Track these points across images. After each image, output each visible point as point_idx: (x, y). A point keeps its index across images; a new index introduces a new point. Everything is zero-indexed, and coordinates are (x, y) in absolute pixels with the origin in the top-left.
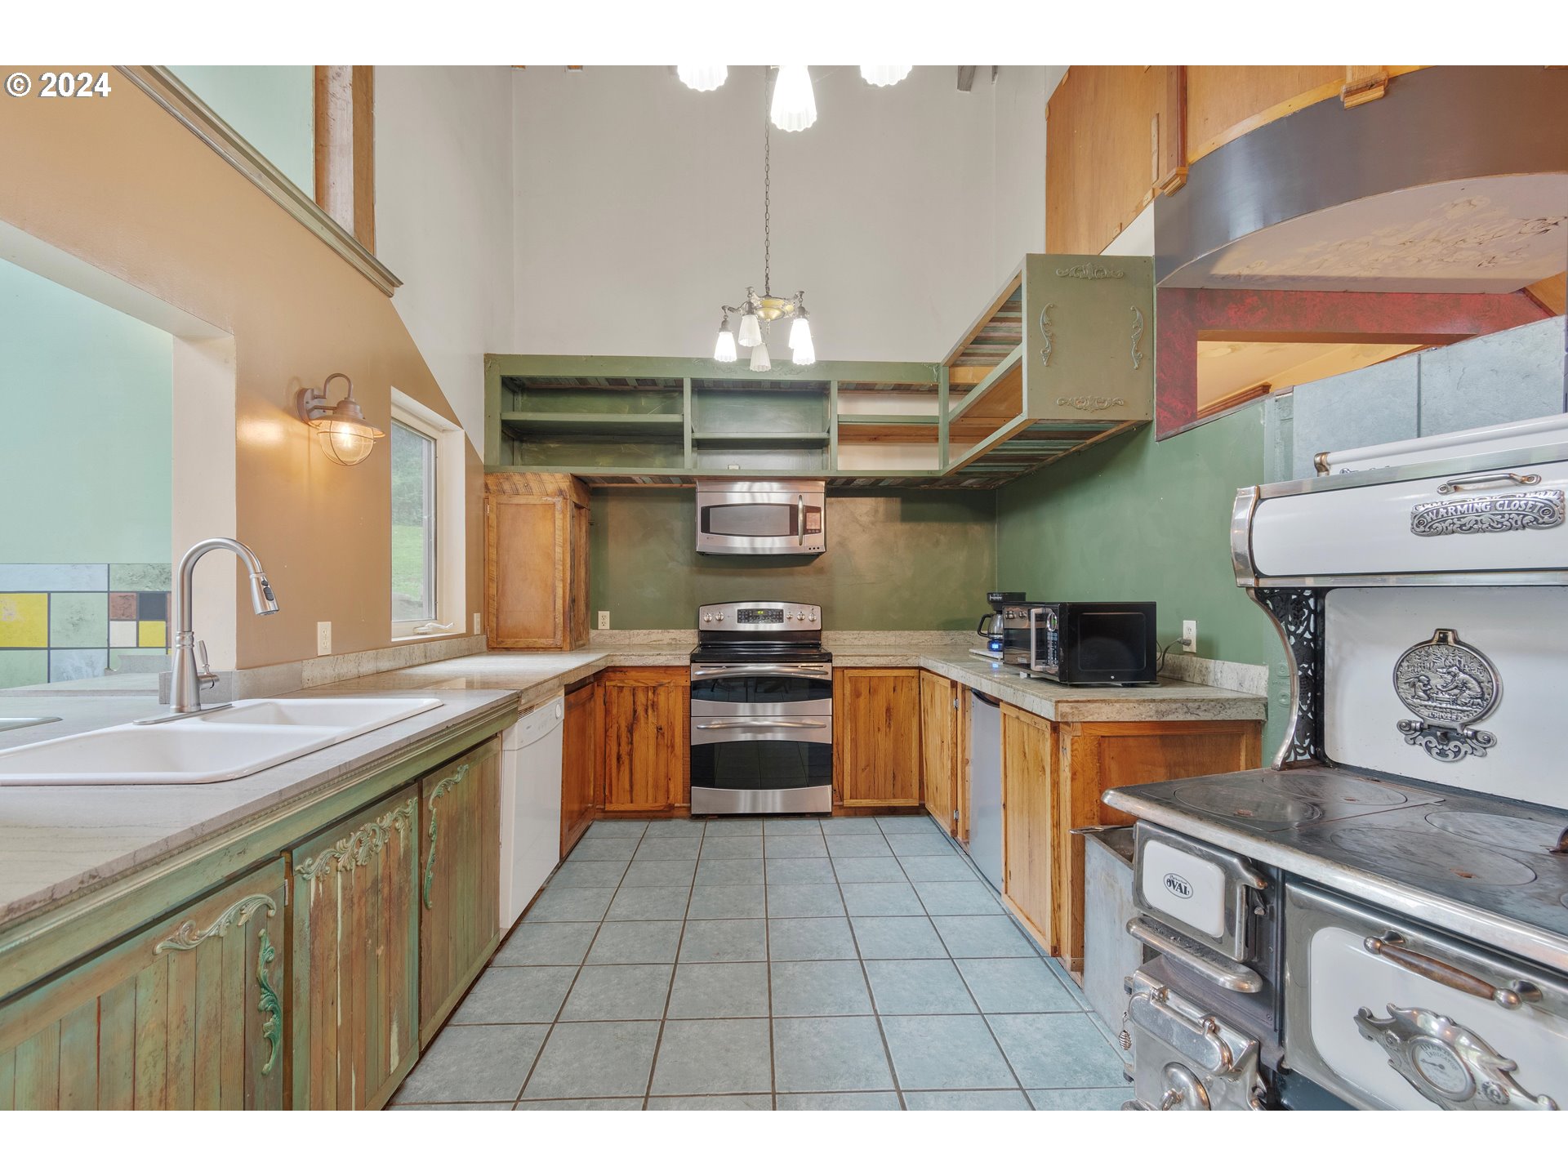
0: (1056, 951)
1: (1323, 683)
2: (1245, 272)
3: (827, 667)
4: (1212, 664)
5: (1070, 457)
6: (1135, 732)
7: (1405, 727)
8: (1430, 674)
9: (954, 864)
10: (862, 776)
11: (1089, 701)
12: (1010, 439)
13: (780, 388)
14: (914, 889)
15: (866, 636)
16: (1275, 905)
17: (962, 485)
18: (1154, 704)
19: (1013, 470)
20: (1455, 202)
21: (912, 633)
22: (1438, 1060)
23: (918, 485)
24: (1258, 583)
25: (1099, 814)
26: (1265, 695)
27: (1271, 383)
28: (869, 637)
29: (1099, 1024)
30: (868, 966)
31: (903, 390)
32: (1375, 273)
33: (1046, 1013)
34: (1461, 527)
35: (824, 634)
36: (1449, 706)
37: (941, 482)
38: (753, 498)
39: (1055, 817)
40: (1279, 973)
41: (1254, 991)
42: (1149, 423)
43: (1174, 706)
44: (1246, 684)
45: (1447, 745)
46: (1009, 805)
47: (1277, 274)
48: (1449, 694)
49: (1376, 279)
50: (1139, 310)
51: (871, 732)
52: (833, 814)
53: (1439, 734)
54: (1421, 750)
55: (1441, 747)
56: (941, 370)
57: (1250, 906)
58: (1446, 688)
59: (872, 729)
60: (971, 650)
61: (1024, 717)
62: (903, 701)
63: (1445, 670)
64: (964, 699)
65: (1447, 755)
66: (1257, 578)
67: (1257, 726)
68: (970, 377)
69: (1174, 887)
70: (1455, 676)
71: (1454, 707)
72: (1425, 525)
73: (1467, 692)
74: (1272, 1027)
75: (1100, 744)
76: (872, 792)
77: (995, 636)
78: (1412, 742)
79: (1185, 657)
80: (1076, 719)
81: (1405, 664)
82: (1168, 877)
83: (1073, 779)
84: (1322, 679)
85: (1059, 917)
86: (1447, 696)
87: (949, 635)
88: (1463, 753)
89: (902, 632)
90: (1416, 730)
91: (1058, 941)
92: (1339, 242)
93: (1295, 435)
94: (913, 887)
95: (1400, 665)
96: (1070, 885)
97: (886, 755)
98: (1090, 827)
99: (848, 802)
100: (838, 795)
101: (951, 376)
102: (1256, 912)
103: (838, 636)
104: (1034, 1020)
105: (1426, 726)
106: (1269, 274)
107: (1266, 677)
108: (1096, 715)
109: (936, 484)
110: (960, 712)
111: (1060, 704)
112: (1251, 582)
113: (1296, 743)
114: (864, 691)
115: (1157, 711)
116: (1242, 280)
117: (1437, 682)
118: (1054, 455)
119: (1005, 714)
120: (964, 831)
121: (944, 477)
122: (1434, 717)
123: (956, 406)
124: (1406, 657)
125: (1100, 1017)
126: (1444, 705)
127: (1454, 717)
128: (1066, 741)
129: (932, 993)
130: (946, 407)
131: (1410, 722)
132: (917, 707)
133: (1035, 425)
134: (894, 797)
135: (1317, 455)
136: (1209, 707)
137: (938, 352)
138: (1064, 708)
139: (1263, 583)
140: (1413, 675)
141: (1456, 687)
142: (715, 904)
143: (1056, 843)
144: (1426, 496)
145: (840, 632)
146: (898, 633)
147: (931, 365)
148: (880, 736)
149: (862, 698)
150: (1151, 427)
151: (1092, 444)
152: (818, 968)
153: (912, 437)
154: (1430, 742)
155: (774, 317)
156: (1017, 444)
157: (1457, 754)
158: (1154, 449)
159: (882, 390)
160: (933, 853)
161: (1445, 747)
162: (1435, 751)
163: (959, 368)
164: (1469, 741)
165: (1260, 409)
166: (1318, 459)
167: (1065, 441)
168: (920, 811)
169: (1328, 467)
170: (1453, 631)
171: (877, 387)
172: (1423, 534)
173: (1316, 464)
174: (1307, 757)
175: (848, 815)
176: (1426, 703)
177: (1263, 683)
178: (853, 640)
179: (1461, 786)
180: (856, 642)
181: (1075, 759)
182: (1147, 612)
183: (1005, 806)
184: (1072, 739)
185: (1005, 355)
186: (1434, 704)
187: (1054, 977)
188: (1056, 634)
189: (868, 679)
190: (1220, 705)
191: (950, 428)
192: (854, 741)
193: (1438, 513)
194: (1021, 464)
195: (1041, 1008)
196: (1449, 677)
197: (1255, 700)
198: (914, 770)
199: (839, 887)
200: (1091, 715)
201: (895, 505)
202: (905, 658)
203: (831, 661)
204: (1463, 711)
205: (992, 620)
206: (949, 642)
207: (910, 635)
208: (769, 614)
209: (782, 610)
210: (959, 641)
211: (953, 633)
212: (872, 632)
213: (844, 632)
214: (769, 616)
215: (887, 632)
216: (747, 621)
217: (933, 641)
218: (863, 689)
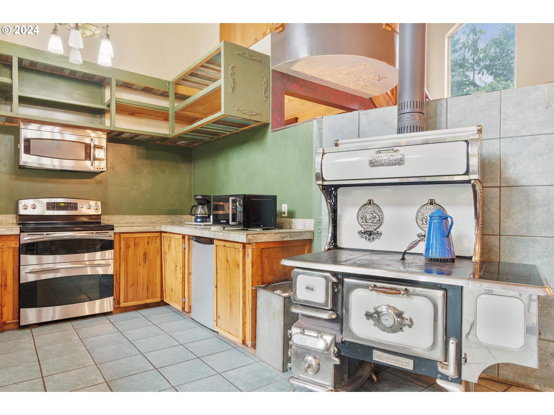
0: (244, 342)
1: (337, 220)
2: (301, 71)
3: (111, 233)
4: (293, 220)
5: (232, 135)
6: (274, 246)
7: (360, 233)
8: (367, 215)
9: (184, 323)
10: (130, 290)
11: (258, 234)
12: (211, 123)
13: (75, 76)
14: (171, 336)
15: (127, 218)
16: (340, 287)
17: (177, 144)
18: (280, 234)
19: (204, 138)
20: (362, 64)
21: (151, 216)
22: (386, 318)
23: (155, 141)
24: (323, 183)
25: (261, 280)
26: (313, 230)
27: (298, 117)
28: (128, 218)
29: (264, 364)
30: (161, 370)
31: (147, 90)
32: (336, 82)
33: (244, 366)
34: (381, 164)
35: (102, 217)
36: (371, 224)
37: (168, 141)
38: (63, 136)
39: (244, 284)
40: (341, 310)
41: (334, 318)
42: (269, 124)
43: (286, 235)
44: (306, 227)
45: (370, 237)
46: (219, 286)
47: (310, 75)
48: (371, 220)
49: (337, 84)
50: (266, 77)
51: (136, 266)
52: (113, 312)
53: (369, 233)
54: (364, 239)
55: (369, 238)
56: (171, 85)
57: (333, 289)
58: (370, 219)
59: (136, 264)
60: (186, 223)
61: (227, 244)
62: (153, 249)
63: (370, 213)
64: (189, 244)
65: (371, 240)
66: (323, 181)
67: (311, 241)
68: (184, 91)
69: (309, 289)
70: (373, 214)
71: (373, 224)
72: (373, 164)
73: (376, 219)
74: (339, 329)
75: (262, 252)
76: (136, 298)
77: (198, 215)
78: (362, 237)
79: (283, 219)
80: (254, 242)
81: (360, 212)
82: (307, 286)
83: (252, 267)
84: (337, 219)
85: (245, 327)
86: (371, 221)
87: (170, 217)
88: (375, 238)
89: (146, 216)
90: (363, 233)
91: (245, 337)
92: (331, 68)
93: (323, 134)
94: (170, 335)
95: (359, 212)
96: (251, 312)
97: (143, 277)
98: (259, 286)
99: (123, 304)
100: (117, 302)
101: (176, 89)
102: (335, 291)
103: (110, 218)
104: (240, 370)
105: (365, 231)
106: (308, 74)
107: (313, 223)
108: (261, 239)
109: (165, 141)
110: (187, 251)
111: (248, 235)
112: (320, 182)
113: (330, 242)
114: (132, 245)
115: (281, 237)
116: (299, 74)
117: (368, 217)
118: (225, 133)
119: (217, 245)
120: (189, 307)
121: (172, 138)
122: (367, 228)
123: (179, 105)
124: (360, 209)
125: (263, 361)
126: (370, 224)
127: (373, 227)
128: (249, 251)
129: (195, 372)
130: (173, 104)
131: (361, 231)
132: (160, 252)
133: (226, 118)
134: (148, 299)
135: (336, 141)
136: (297, 235)
137: (171, 76)
138: (250, 237)
139: (325, 183)
140: (362, 215)
141: (373, 218)
142: (59, 365)
143: (244, 296)
144: (372, 155)
145: (111, 216)
146: (144, 216)
147: (166, 81)
148: (140, 268)
149: (131, 248)
150: (269, 125)
151: (244, 130)
152: (135, 377)
153: (152, 116)
154: (366, 236)
155: (88, 35)
156: (214, 126)
157: (373, 239)
158: (270, 135)
159: (136, 89)
160: (173, 320)
161: (370, 238)
162: (367, 239)
163: (179, 86)
164: (376, 234)
165: (311, 124)
166: (336, 142)
167: (233, 128)
168: (162, 303)
169: (338, 145)
170: (372, 200)
171: (134, 87)
172: (371, 166)
173: (335, 144)
174: (332, 247)
175: (121, 312)
176: (365, 224)
177: (312, 225)
178: (119, 221)
179: (374, 249)
180: (121, 221)
181: (253, 258)
182: (274, 198)
183: (216, 287)
184: (252, 250)
185: (208, 86)
186: (367, 224)
187: (242, 354)
188: (241, 208)
189: (134, 238)
190: (300, 234)
191: (175, 115)
192: (126, 272)
193: (375, 160)
194: (209, 136)
195: (241, 365)
196: (371, 215)
197: (310, 232)
198: (157, 283)
199: (131, 343)
200: (259, 239)
201: (142, 151)
202: (154, 227)
203: (113, 229)
204: (375, 225)
205: (197, 208)
206: (170, 221)
207: (150, 217)
208: (68, 206)
209: (77, 204)
210: (175, 220)
211: (172, 216)
212: (130, 216)
213: (114, 216)
214: (68, 207)
215: (138, 216)
216: (53, 209)
217: (162, 220)
218: (131, 244)
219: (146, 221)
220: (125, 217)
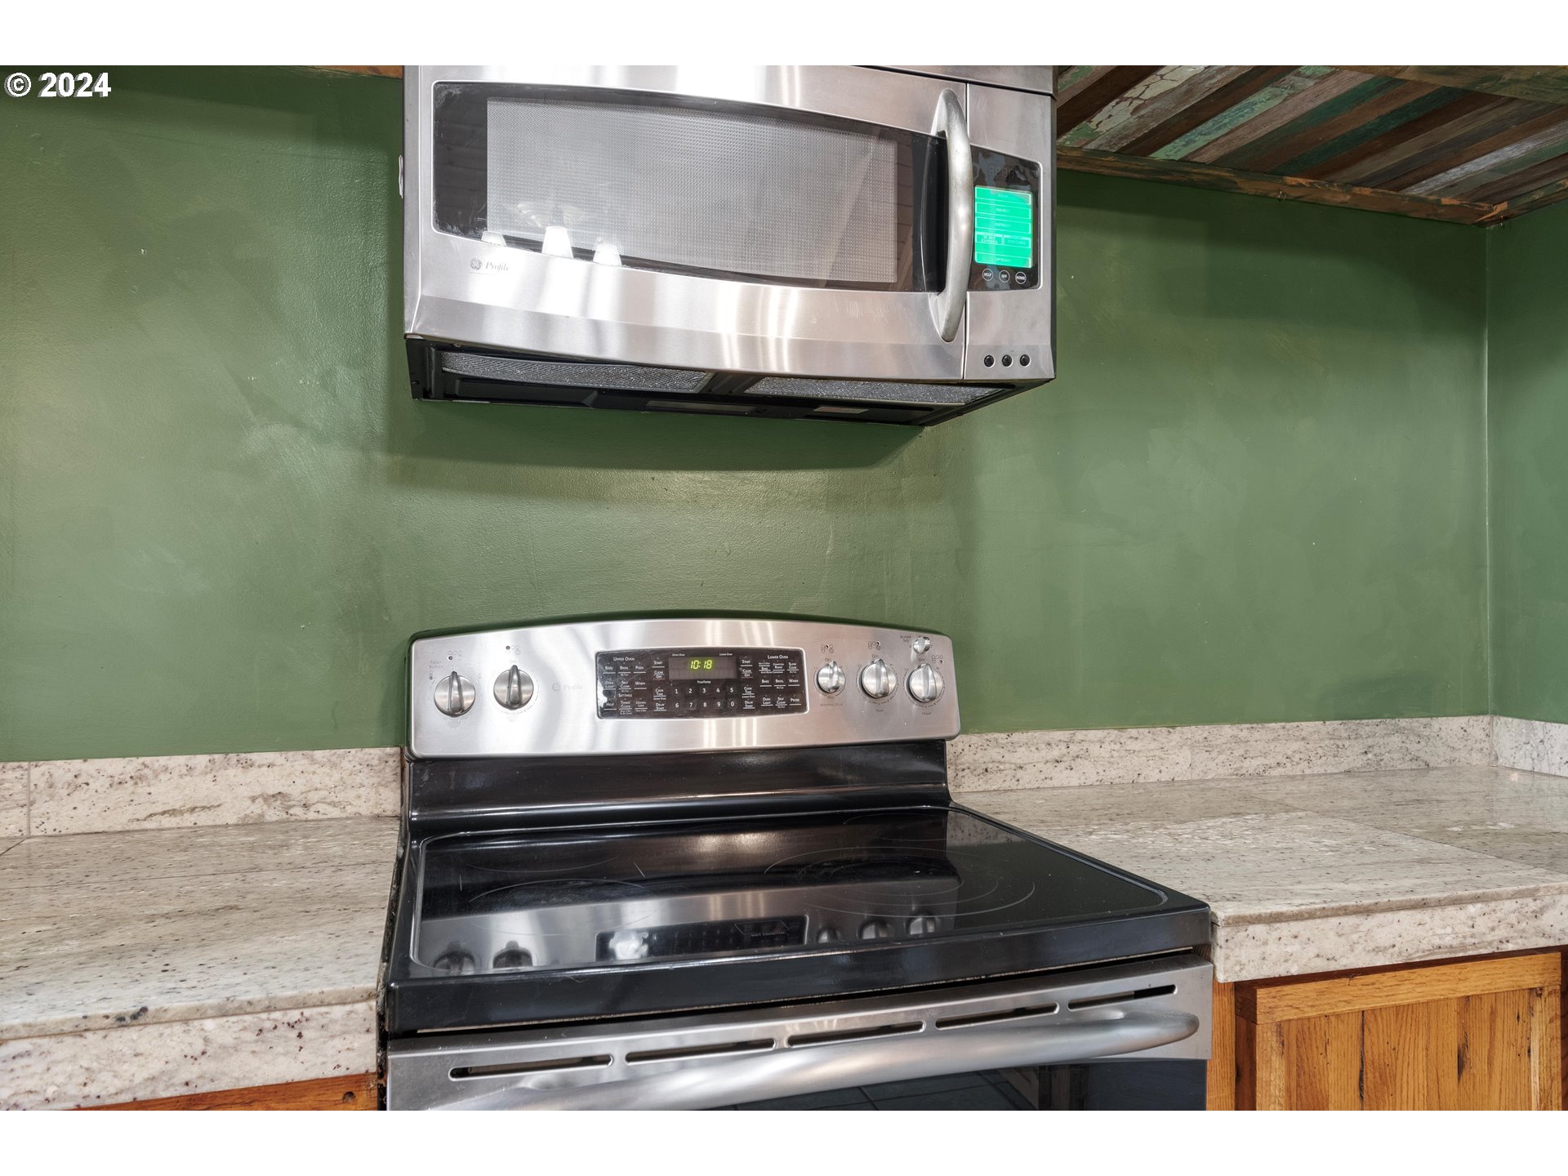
15: (1095, 750)
21: (1243, 731)
103: (994, 753)
145: (1001, 737)
146: (1197, 732)
178: (1049, 769)
206: (1360, 762)
207: (1237, 740)
208: (739, 674)
209: (795, 656)
210: (1387, 757)
211: (1368, 726)
212: (1114, 733)
213: (1017, 737)
214: (739, 682)
215: (1164, 730)
216: (641, 705)
217: (1309, 761)
218: (1332, 1077)
219: (1212, 765)
220: (1085, 745)
